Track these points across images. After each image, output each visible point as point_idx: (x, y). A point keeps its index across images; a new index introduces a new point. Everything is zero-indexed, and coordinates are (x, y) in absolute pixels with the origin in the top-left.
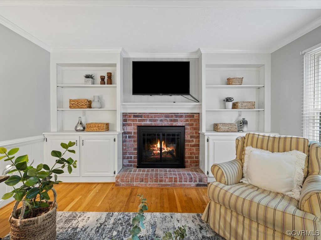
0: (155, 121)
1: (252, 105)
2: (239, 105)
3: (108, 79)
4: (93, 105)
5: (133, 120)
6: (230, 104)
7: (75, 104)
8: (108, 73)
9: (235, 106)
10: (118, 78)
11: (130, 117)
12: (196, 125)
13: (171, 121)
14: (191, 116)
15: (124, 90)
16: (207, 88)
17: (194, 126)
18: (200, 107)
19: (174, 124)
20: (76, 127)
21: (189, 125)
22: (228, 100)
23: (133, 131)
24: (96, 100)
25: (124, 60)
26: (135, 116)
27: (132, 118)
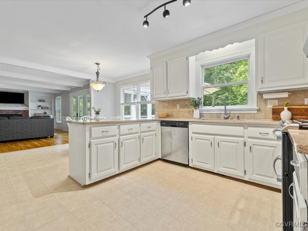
0: (8, 112)
1: (48, 108)
2: (43, 108)
6: (40, 108)
9: (42, 108)
12: (27, 114)
13: (16, 112)
14: (25, 111)
16: (31, 101)
17: (26, 114)
18: (28, 108)
19: (17, 114)
21: (24, 114)
22: (40, 106)
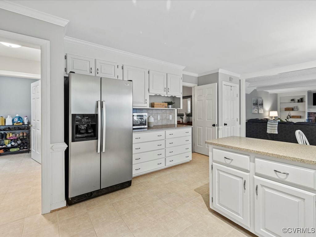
3: (301, 100)
4: (295, 109)
5: (313, 115)
7: (287, 109)
8: (301, 99)
10: (306, 100)
11: (312, 114)
15: (309, 104)
20: (287, 117)
23: (313, 119)
24: (296, 108)
25: (309, 93)
26: (314, 113)
27: (313, 114)
